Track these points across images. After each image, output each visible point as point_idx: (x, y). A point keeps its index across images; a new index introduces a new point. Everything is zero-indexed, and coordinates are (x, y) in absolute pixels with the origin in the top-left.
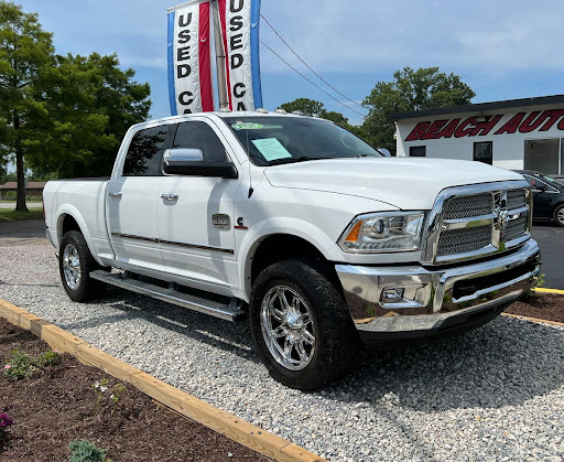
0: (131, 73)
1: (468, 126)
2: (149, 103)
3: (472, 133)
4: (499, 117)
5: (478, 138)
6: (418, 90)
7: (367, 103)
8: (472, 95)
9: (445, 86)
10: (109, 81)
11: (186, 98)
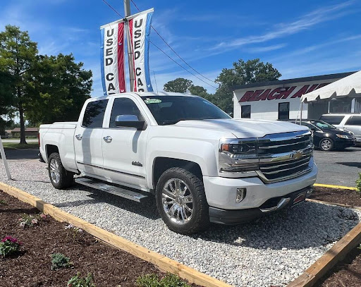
0: (81, 64)
1: (276, 93)
2: (91, 81)
3: (277, 97)
4: (294, 88)
5: (281, 101)
6: (248, 73)
7: (217, 80)
8: (280, 75)
9: (263, 71)
10: (69, 69)
11: (110, 77)
